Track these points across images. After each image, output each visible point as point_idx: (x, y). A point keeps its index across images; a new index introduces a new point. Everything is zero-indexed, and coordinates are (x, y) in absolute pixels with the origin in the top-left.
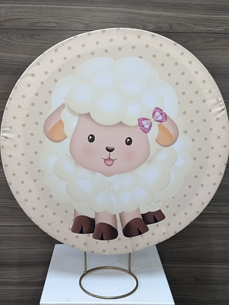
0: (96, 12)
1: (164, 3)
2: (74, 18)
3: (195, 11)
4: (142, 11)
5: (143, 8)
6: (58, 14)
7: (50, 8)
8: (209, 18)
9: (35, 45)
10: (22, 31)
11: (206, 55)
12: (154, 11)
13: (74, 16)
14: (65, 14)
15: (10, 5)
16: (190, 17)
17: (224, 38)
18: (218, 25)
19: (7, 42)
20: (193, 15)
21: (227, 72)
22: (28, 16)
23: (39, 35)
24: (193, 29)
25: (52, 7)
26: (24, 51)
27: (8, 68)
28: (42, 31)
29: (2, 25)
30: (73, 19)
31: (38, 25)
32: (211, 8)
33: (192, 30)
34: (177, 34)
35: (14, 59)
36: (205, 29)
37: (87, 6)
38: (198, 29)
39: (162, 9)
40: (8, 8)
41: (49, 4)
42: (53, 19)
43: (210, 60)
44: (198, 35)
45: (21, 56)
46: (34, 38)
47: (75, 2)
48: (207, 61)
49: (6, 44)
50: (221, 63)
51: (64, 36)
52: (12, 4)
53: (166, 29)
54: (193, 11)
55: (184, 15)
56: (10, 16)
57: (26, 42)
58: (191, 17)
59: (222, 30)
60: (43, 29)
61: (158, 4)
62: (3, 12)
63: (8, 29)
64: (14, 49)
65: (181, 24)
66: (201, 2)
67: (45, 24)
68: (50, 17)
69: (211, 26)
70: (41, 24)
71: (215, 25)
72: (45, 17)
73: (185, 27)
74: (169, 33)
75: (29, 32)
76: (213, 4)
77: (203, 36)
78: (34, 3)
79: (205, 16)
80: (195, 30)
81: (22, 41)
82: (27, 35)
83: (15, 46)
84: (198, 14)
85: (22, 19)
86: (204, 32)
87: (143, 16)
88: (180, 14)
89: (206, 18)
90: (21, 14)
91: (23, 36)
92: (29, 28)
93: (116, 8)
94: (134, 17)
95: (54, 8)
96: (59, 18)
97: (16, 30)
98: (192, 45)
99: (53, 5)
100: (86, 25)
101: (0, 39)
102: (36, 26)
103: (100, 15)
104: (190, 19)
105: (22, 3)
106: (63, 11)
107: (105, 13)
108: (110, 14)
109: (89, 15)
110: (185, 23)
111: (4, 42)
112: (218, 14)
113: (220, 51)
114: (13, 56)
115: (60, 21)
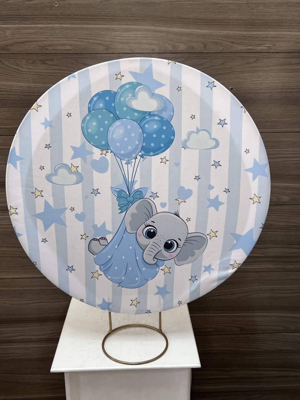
0: (117, 31)
1: (196, 19)
3: (233, 27)
4: (171, 29)
5: (173, 25)
6: (73, 35)
7: (64, 28)
8: (249, 35)
9: (48, 71)
10: (33, 56)
12: (185, 28)
13: (91, 37)
14: (81, 35)
15: (16, 26)
17: (267, 58)
18: (261, 43)
19: (15, 70)
20: (231, 32)
21: (271, 97)
22: (38, 39)
23: (52, 60)
24: (231, 48)
25: (66, 27)
26: (36, 79)
27: (17, 100)
28: (56, 55)
29: (8, 50)
30: (91, 40)
31: (50, 48)
32: (251, 23)
33: (230, 50)
35: (25, 89)
36: (245, 48)
37: (106, 25)
38: (237, 48)
39: (194, 25)
40: (14, 30)
41: (62, 24)
42: (68, 41)
43: (251, 84)
44: (236, 55)
45: (33, 85)
46: (46, 63)
47: (92, 21)
48: (247, 85)
49: (15, 71)
51: (81, 61)
52: (18, 25)
53: (199, 49)
54: (231, 27)
55: (220, 32)
56: (18, 38)
57: (37, 68)
58: (228, 34)
59: (264, 49)
60: (57, 53)
61: (189, 20)
62: (9, 34)
63: (16, 54)
64: (25, 77)
65: (216, 43)
66: (239, 17)
67: (58, 47)
68: (64, 39)
69: (252, 45)
70: (54, 47)
71: (256, 43)
72: (59, 39)
73: (221, 46)
74: (203, 54)
75: (41, 57)
76: (253, 19)
77: (242, 57)
78: (44, 23)
79: (245, 33)
80: (233, 50)
81: (33, 68)
82: (37, 60)
83: (25, 74)
84: (236, 30)
85: (31, 42)
86: (244, 52)
87: (173, 35)
88: (215, 32)
89: (246, 35)
90: (30, 36)
91: (34, 62)
92: (40, 52)
93: (141, 26)
94: (162, 36)
95: (68, 27)
96: (74, 39)
97: (25, 54)
98: (230, 67)
99: (67, 24)
100: (107, 47)
101: (7, 66)
102: (48, 50)
103: (122, 35)
104: (227, 37)
105: (30, 23)
106: (79, 32)
107: (128, 32)
108: (134, 33)
109: (110, 35)
110: (221, 41)
111: (12, 70)
112: (260, 30)
113: (263, 73)
114: (23, 86)
115: (76, 43)
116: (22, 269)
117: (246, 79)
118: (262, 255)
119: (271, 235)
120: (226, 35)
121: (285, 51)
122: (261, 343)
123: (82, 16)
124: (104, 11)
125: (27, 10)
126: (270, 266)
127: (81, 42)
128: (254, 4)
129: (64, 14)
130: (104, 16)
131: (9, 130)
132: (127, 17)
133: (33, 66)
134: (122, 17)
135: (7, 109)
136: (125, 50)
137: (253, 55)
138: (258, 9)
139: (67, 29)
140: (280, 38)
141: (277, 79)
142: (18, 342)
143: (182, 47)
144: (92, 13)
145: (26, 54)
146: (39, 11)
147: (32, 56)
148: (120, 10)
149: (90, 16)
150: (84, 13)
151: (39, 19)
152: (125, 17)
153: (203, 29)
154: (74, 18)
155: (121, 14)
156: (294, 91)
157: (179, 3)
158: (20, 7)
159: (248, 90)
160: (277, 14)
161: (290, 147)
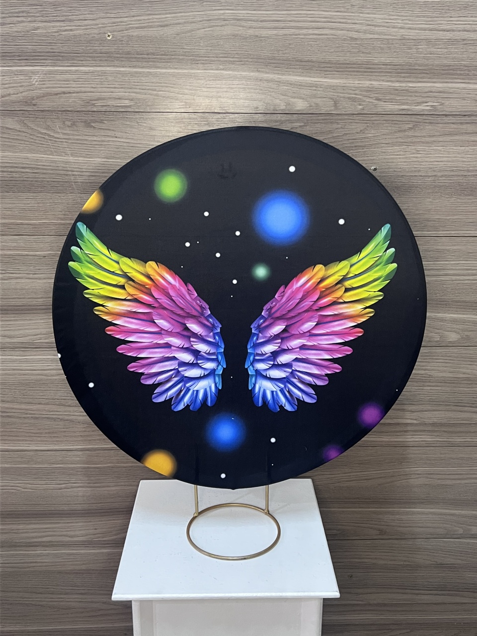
0: (202, 80)
1: (323, 63)
2: (163, 89)
3: (379, 76)
4: (284, 77)
5: (287, 71)
6: (134, 84)
7: (119, 73)
8: (403, 88)
9: (95, 138)
10: (72, 115)
11: (398, 153)
12: (306, 76)
13: (162, 87)
14: (147, 84)
15: (47, 69)
16: (370, 86)
17: (431, 123)
18: (421, 100)
19: (45, 135)
20: (375, 83)
21: (434, 183)
22: (81, 89)
23: (101, 122)
24: (375, 107)
25: (123, 71)
26: (76, 150)
27: (48, 181)
28: (107, 113)
29: (34, 105)
30: (162, 92)
31: (99, 103)
32: (407, 69)
33: (374, 110)
34: (346, 117)
35: (59, 165)
36: (397, 107)
37: (185, 69)
38: (384, 108)
39: (319, 72)
40: (44, 74)
41: (117, 66)
42: (126, 92)
43: (405, 162)
44: (383, 119)
45: (71, 159)
46: (92, 126)
47: (163, 62)
48: (399, 164)
49: (44, 138)
50: (423, 166)
51: (145, 123)
52: (50, 67)
53: (327, 109)
54: (375, 75)
55: (359, 82)
56: (49, 87)
57: (78, 134)
59: (426, 110)
60: (108, 110)
61: (313, 64)
62: (36, 81)
63: (47, 112)
64: (59, 147)
65: (353, 100)
66: (389, 60)
67: (111, 102)
68: (120, 89)
69: (407, 103)
70: (105, 101)
71: (413, 100)
72: (112, 90)
73: (360, 105)
74: (332, 116)
75: (84, 117)
76: (411, 63)
78: (91, 65)
80: (379, 110)
81: (72, 132)
82: (79, 121)
83: (58, 141)
84: (383, 80)
85: (70, 93)
86: (395, 113)
87: (287, 86)
88: (352, 82)
89: (398, 88)
90: (68, 84)
91: (74, 124)
92: (84, 109)
93: (238, 72)
94: (269, 88)
95: (127, 72)
96: (135, 90)
97: (60, 112)
98: (374, 136)
99: (126, 67)
100: (185, 102)
101: (33, 129)
102: (95, 106)
103: (209, 85)
104: (369, 90)
105: (69, 64)
106: (143, 79)
107: (218, 80)
108: (226, 82)
109: (190, 84)
110: (361, 97)
111: (39, 135)
112: (421, 80)
113: (424, 146)
114: (57, 160)
115: (139, 96)
116: (51, 437)
117: (398, 155)
118: (415, 422)
119: (430, 391)
120: (369, 87)
121: (458, 113)
122: (411, 552)
123: (148, 54)
124: (181, 49)
125: (65, 44)
126: (428, 439)
127: (146, 94)
128: (412, 41)
129: (121, 51)
130: (182, 55)
131: (34, 226)
132: (217, 57)
133: (72, 130)
134: (208, 57)
135: (32, 194)
136: (213, 108)
137: (408, 118)
138: (419, 49)
139: (124, 74)
140: (450, 93)
141: (445, 156)
142: (43, 546)
143: (300, 105)
144: (163, 51)
145: (62, 112)
146: (83, 46)
147: (70, 115)
148: (207, 47)
149: (161, 55)
150: (151, 51)
151: (82, 59)
152: (213, 57)
153: (334, 78)
154: (135, 58)
155: (208, 52)
156: (470, 174)
157: (297, 38)
158: (53, 40)
159: (400, 171)
160: (448, 56)
161: (461, 259)
